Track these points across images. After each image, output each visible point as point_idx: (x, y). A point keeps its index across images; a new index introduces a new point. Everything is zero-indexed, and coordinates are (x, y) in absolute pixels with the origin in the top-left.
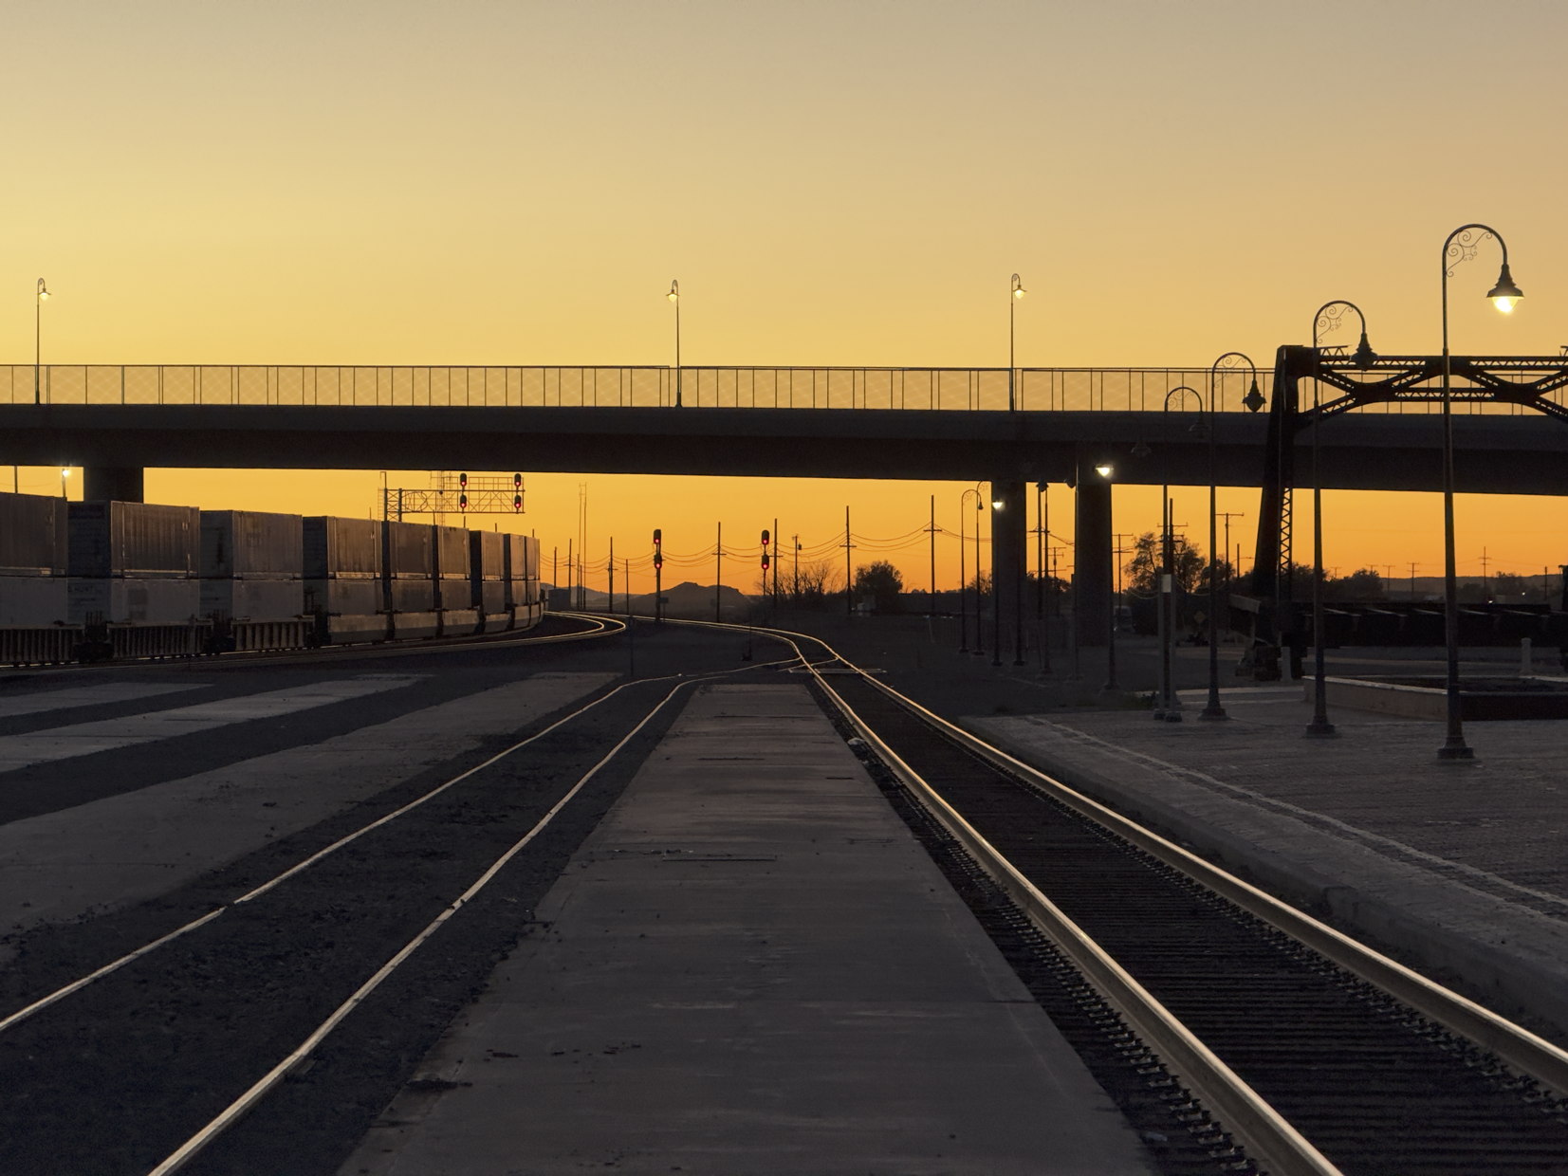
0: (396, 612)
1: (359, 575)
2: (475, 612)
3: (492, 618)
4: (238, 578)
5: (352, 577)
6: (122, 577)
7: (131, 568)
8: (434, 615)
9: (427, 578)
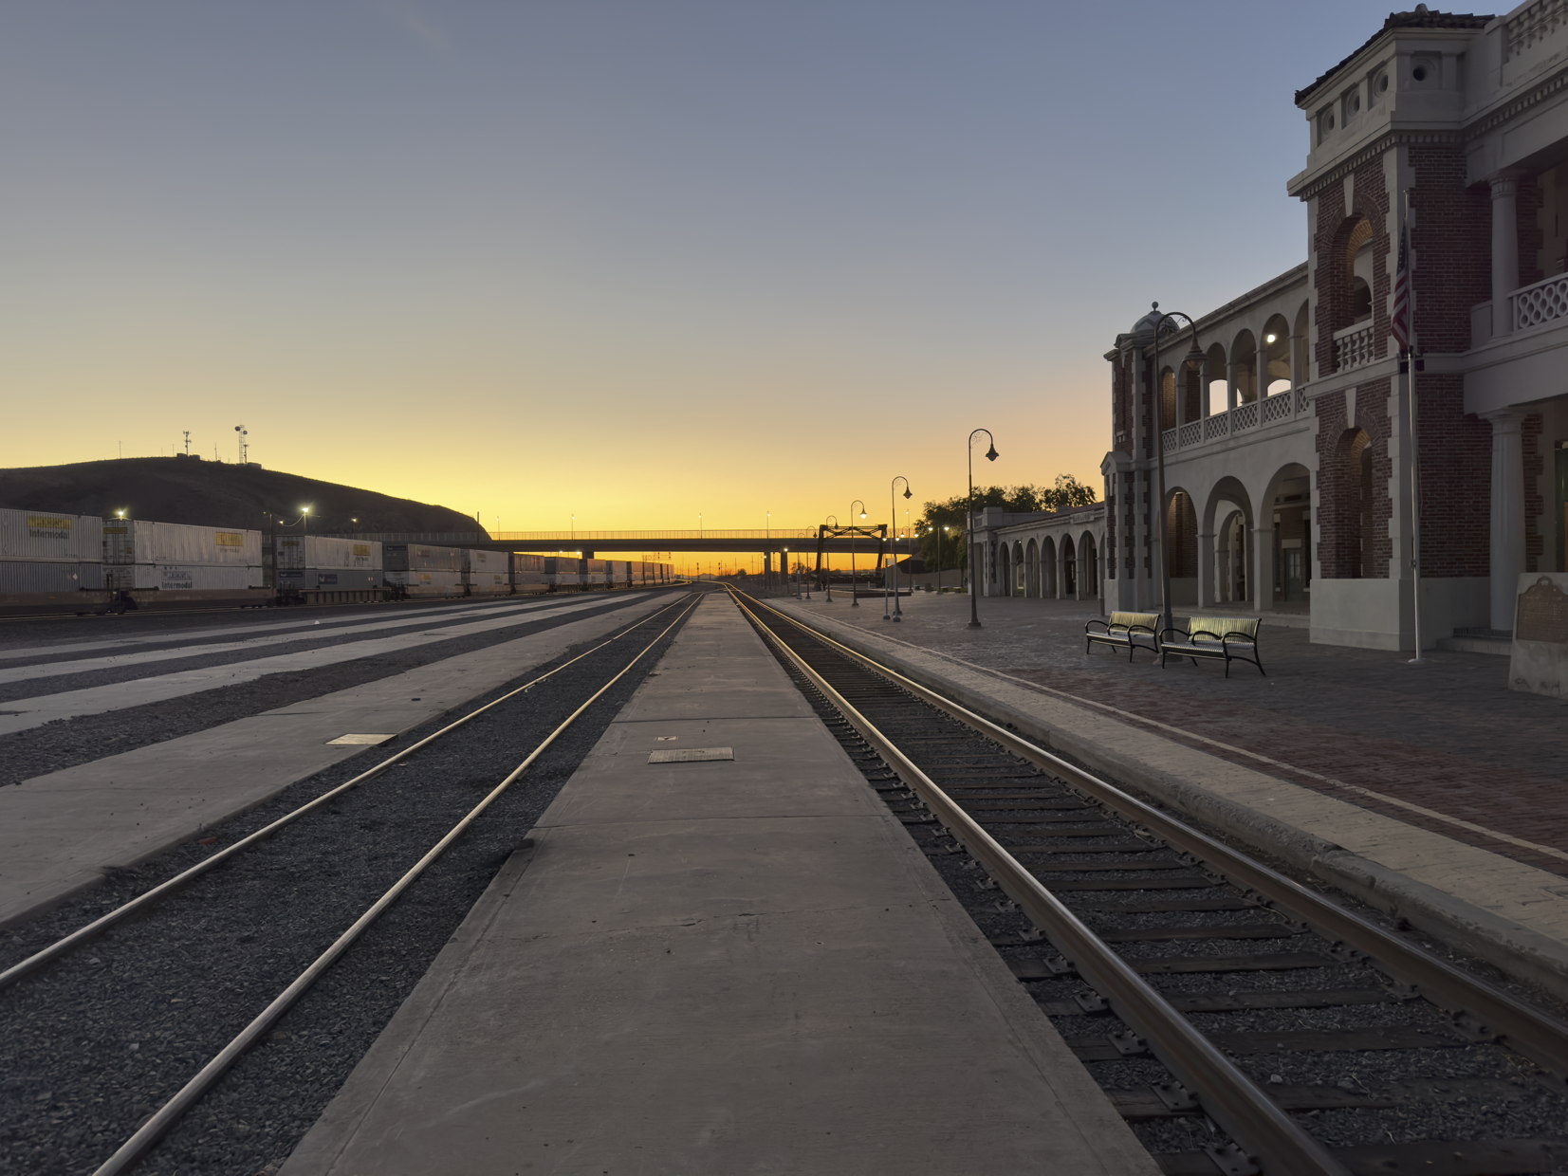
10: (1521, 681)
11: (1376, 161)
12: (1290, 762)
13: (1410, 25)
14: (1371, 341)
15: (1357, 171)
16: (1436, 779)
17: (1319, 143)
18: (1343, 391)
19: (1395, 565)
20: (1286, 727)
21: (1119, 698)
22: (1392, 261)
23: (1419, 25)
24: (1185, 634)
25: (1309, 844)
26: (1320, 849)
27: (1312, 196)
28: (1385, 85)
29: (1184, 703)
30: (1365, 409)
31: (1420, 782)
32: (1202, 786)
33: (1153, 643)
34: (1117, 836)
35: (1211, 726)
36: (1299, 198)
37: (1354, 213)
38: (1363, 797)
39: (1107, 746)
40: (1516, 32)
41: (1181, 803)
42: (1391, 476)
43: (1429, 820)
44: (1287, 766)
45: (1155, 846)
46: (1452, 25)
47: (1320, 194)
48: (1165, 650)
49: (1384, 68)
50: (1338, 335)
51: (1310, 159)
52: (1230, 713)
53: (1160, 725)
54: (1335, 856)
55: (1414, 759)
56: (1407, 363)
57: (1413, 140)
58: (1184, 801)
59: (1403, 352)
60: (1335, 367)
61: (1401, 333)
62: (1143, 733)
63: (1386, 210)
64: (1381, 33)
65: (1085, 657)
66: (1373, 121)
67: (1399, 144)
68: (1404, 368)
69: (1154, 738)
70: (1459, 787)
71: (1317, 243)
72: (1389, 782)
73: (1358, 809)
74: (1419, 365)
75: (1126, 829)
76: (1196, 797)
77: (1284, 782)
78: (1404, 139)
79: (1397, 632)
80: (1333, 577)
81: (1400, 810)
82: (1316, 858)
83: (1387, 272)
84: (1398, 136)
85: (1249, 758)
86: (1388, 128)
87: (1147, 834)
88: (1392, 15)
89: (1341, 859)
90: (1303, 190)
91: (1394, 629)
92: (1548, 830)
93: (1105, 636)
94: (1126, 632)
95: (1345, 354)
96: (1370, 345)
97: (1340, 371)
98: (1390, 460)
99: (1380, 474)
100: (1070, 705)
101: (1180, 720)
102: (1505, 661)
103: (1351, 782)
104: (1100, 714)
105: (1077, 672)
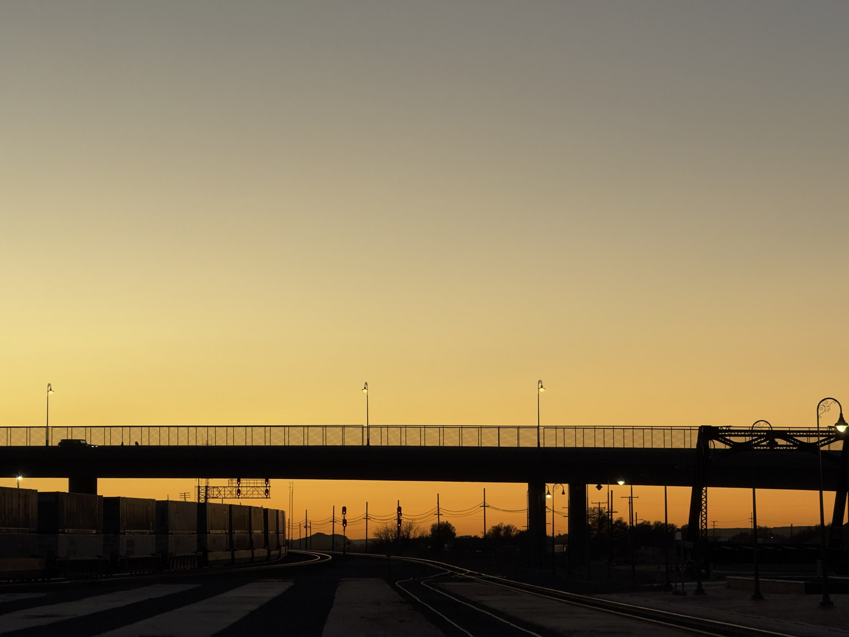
0: (235, 550)
1: (220, 532)
2: (266, 550)
3: (273, 553)
4: (171, 534)
5: (216, 533)
6: (124, 534)
7: (128, 530)
8: (250, 551)
9: (247, 533)
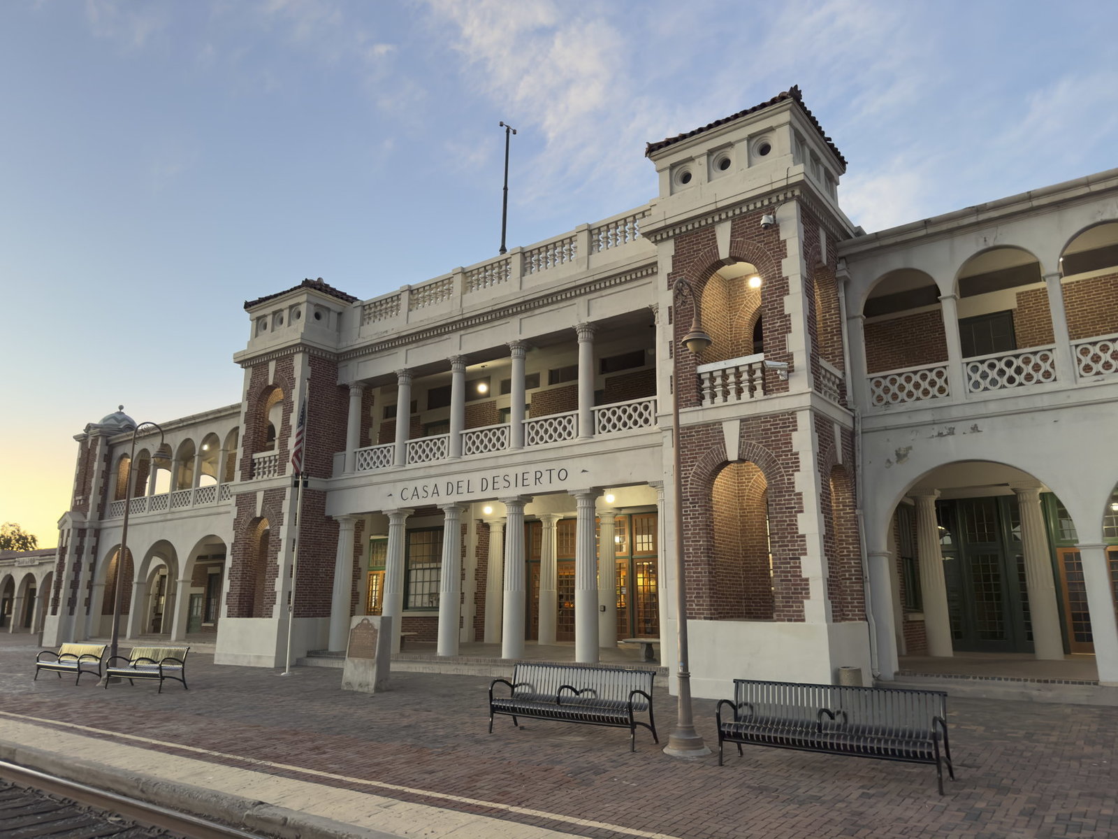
10: (349, 684)
11: (290, 357)
12: (218, 751)
13: (315, 288)
14: (277, 463)
15: (278, 360)
16: (311, 750)
17: (256, 336)
18: (255, 492)
19: (277, 609)
20: (210, 726)
21: (75, 716)
22: (294, 419)
23: (320, 290)
24: (126, 660)
25: (242, 804)
26: (250, 806)
27: (249, 366)
28: (299, 315)
29: (131, 715)
30: (268, 506)
31: (301, 753)
32: (158, 776)
33: (98, 668)
34: (93, 825)
35: (155, 731)
36: (240, 365)
37: (274, 383)
38: (270, 767)
39: (73, 755)
40: (367, 312)
41: (142, 791)
42: (280, 551)
43: (312, 776)
44: (216, 754)
45: (127, 827)
46: (337, 296)
47: (254, 367)
48: (109, 674)
49: (299, 306)
50: (256, 456)
51: (250, 344)
52: (168, 719)
53: (115, 734)
54: (261, 809)
55: (296, 739)
56: (299, 481)
57: (311, 352)
58: (145, 789)
59: (297, 474)
60: (251, 476)
61: (297, 463)
62: (101, 742)
63: (293, 387)
64: (299, 287)
65: (33, 683)
66: (290, 333)
67: (304, 352)
68: (296, 484)
69: (112, 744)
70: (324, 753)
71: (249, 395)
72: (283, 755)
73: (269, 776)
74: (305, 484)
75: (100, 819)
76: (155, 784)
77: (217, 765)
78: (307, 350)
79: (274, 655)
80: (236, 617)
81: (295, 772)
82: (248, 812)
83: (290, 424)
84: (304, 347)
85: (188, 751)
86: (299, 341)
87: (119, 819)
88: (306, 279)
89: (265, 810)
90: (244, 362)
91: (273, 653)
92: (374, 772)
93: (56, 664)
94: (76, 660)
95: (259, 469)
96: (275, 466)
97: (254, 478)
98: (281, 540)
99: (273, 549)
100: (30, 726)
101: (130, 728)
102: (340, 672)
103: (261, 759)
104: (61, 730)
105: (29, 696)
